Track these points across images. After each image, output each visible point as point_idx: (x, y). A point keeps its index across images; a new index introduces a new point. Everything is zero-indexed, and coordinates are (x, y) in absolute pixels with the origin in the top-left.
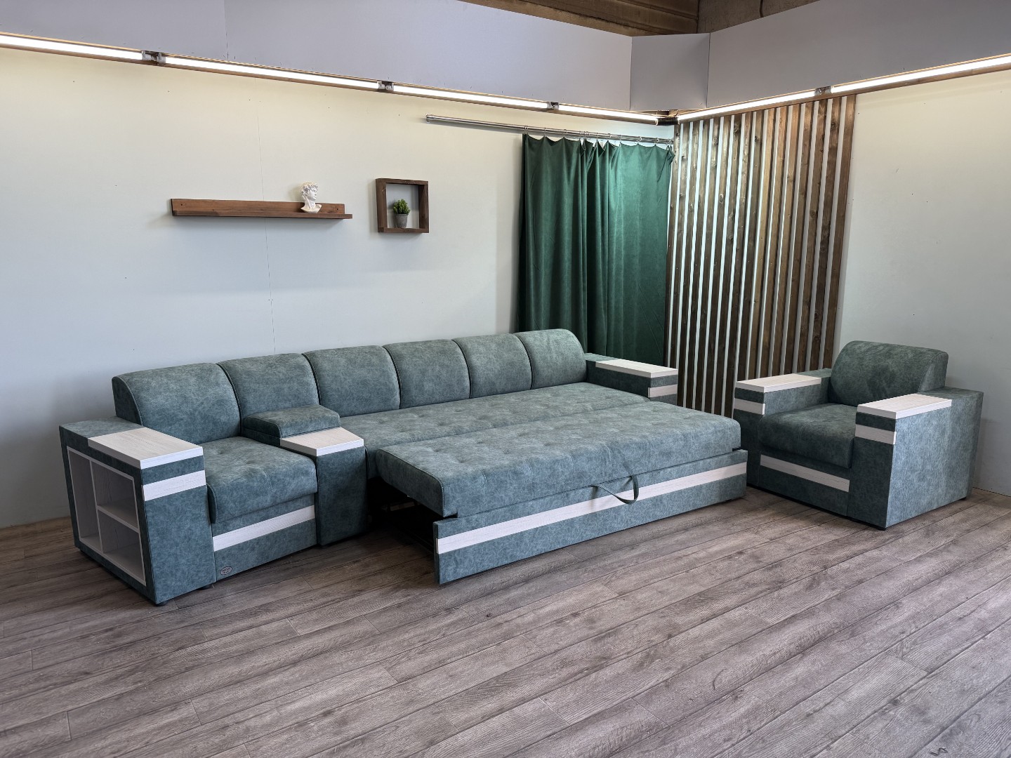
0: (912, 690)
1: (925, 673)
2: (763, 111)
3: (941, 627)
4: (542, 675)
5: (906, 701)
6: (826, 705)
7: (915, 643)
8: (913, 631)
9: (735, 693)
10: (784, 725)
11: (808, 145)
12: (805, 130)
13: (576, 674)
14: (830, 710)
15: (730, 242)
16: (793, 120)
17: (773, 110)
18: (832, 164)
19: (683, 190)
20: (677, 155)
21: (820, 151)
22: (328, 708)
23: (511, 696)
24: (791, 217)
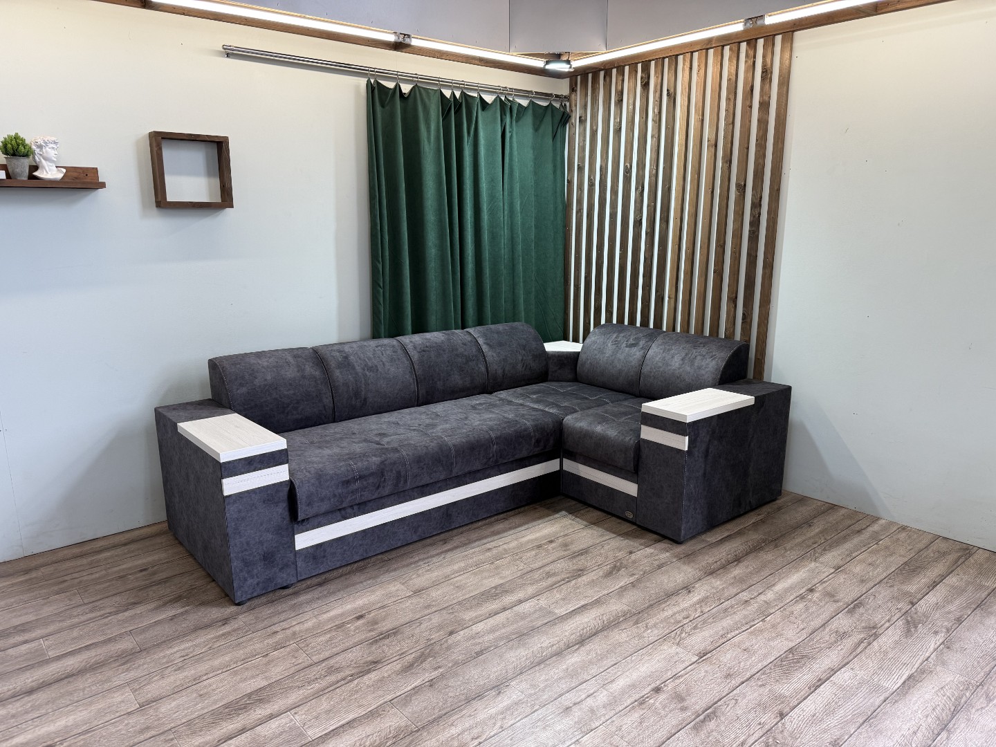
2: (677, 55)
11: (732, 100)
12: (729, 80)
15: (638, 223)
16: (713, 67)
17: (688, 55)
18: (763, 123)
19: (582, 159)
20: (573, 115)
21: (748, 107)
24: (712, 192)
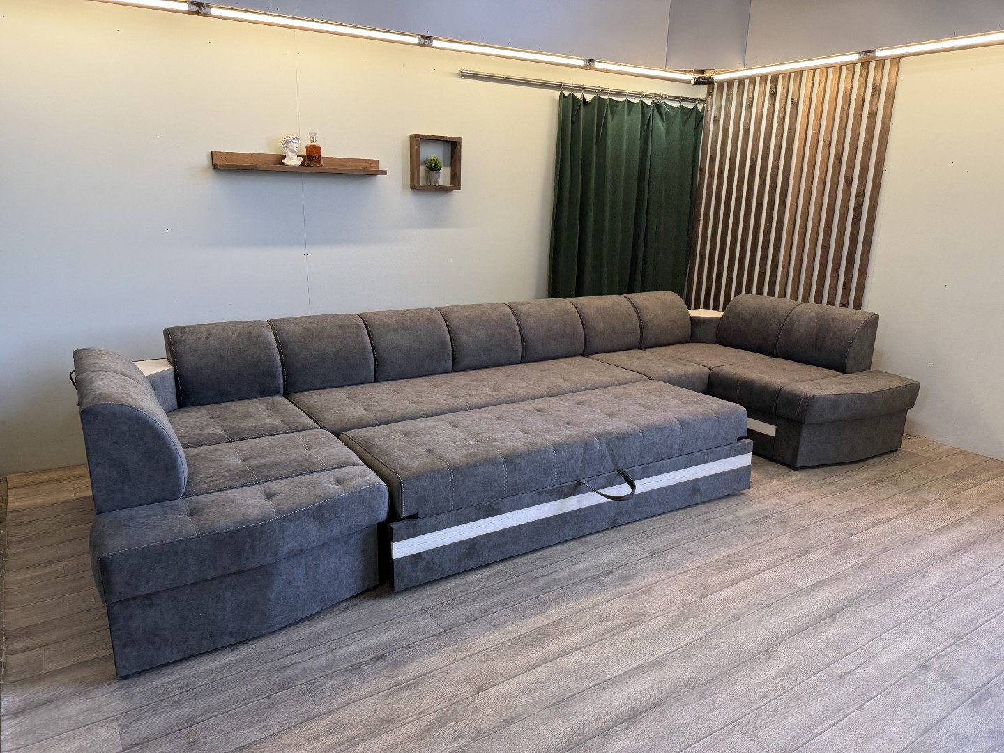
0: (941, 657)
1: (953, 641)
2: (802, 72)
3: (967, 596)
4: (581, 629)
5: (935, 667)
6: (858, 667)
7: (942, 611)
8: (940, 599)
9: (767, 652)
10: (817, 686)
12: (844, 93)
13: (614, 629)
14: (861, 672)
15: (760, 205)
16: (832, 82)
17: (811, 73)
18: (870, 130)
19: (714, 151)
20: (709, 115)
21: (859, 115)
22: (380, 653)
23: (552, 647)
24: (825, 183)
